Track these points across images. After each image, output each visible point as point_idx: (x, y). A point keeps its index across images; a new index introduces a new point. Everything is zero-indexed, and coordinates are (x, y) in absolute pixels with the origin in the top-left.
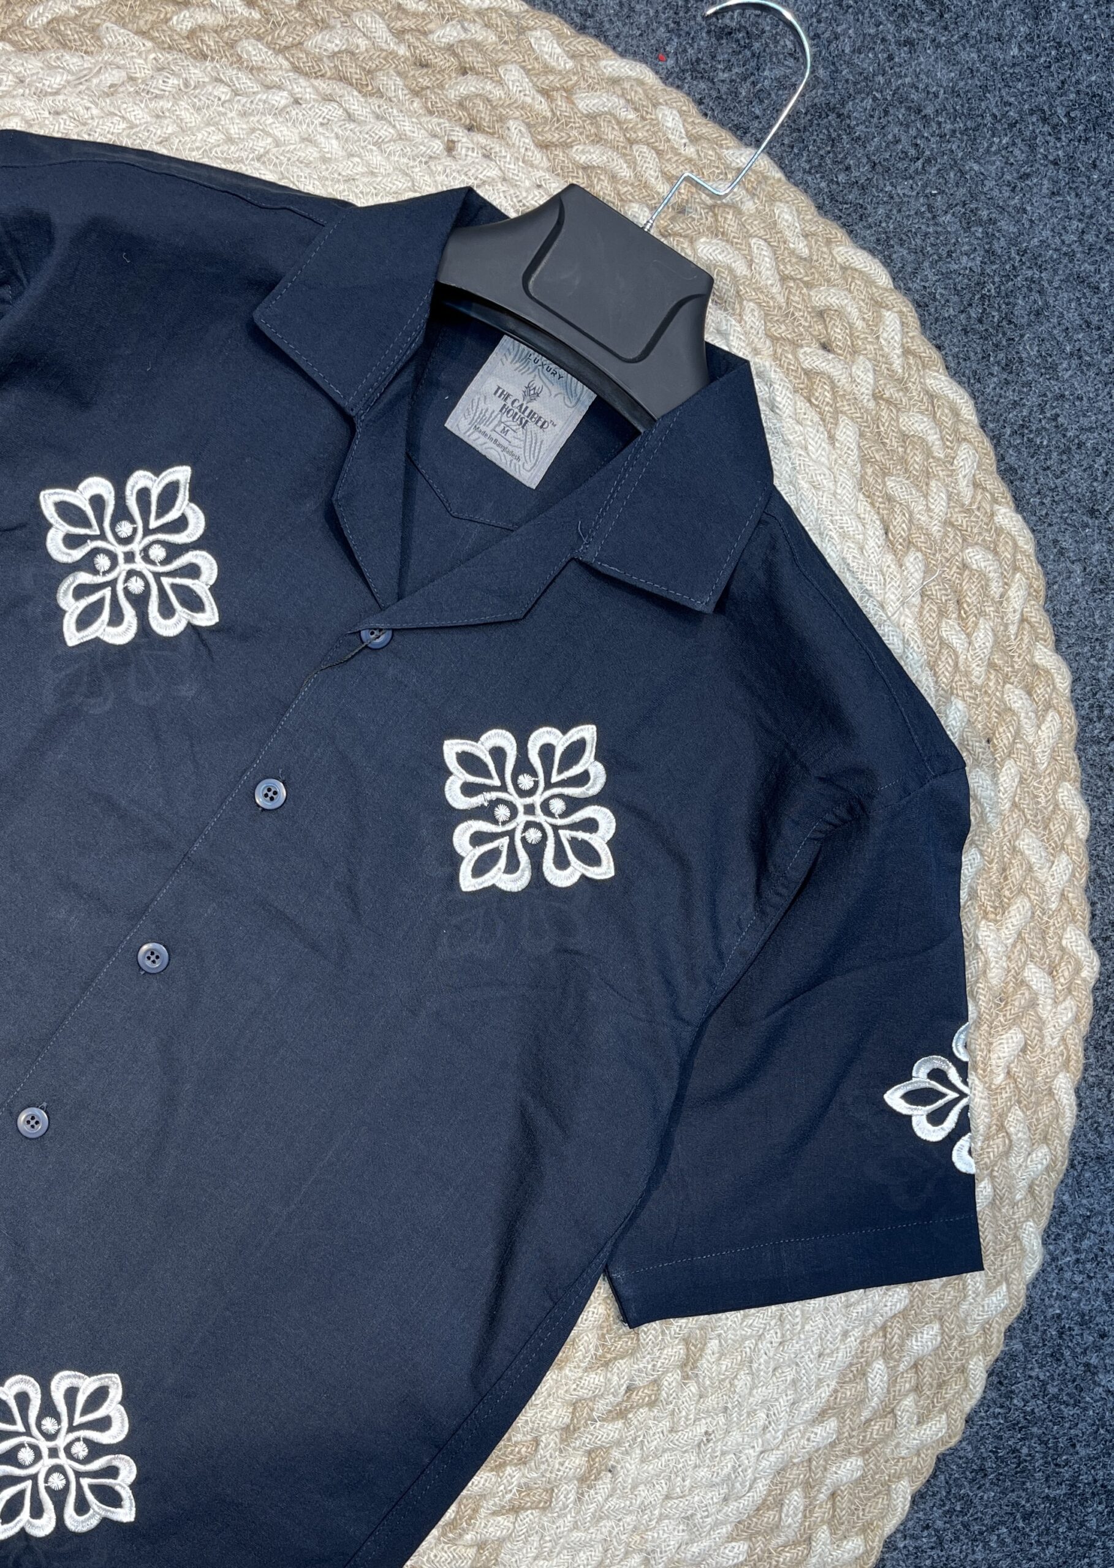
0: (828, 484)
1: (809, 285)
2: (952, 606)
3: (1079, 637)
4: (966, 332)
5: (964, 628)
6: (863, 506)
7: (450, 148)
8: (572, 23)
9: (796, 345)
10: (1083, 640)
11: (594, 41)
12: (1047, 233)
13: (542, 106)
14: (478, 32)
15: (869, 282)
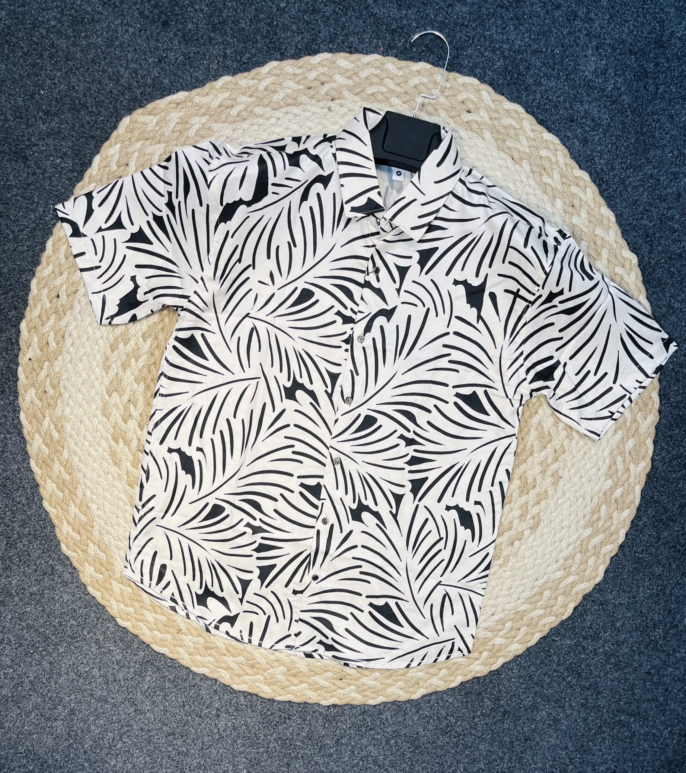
0: (489, 153)
1: (455, 96)
2: (543, 171)
3: (586, 161)
4: (509, 85)
5: (549, 176)
6: (502, 154)
7: (330, 109)
8: (347, 52)
9: (459, 116)
10: (587, 162)
11: (356, 55)
12: (519, 42)
13: (351, 82)
14: (321, 70)
15: (473, 85)
